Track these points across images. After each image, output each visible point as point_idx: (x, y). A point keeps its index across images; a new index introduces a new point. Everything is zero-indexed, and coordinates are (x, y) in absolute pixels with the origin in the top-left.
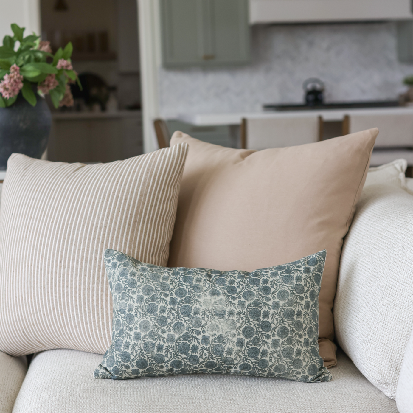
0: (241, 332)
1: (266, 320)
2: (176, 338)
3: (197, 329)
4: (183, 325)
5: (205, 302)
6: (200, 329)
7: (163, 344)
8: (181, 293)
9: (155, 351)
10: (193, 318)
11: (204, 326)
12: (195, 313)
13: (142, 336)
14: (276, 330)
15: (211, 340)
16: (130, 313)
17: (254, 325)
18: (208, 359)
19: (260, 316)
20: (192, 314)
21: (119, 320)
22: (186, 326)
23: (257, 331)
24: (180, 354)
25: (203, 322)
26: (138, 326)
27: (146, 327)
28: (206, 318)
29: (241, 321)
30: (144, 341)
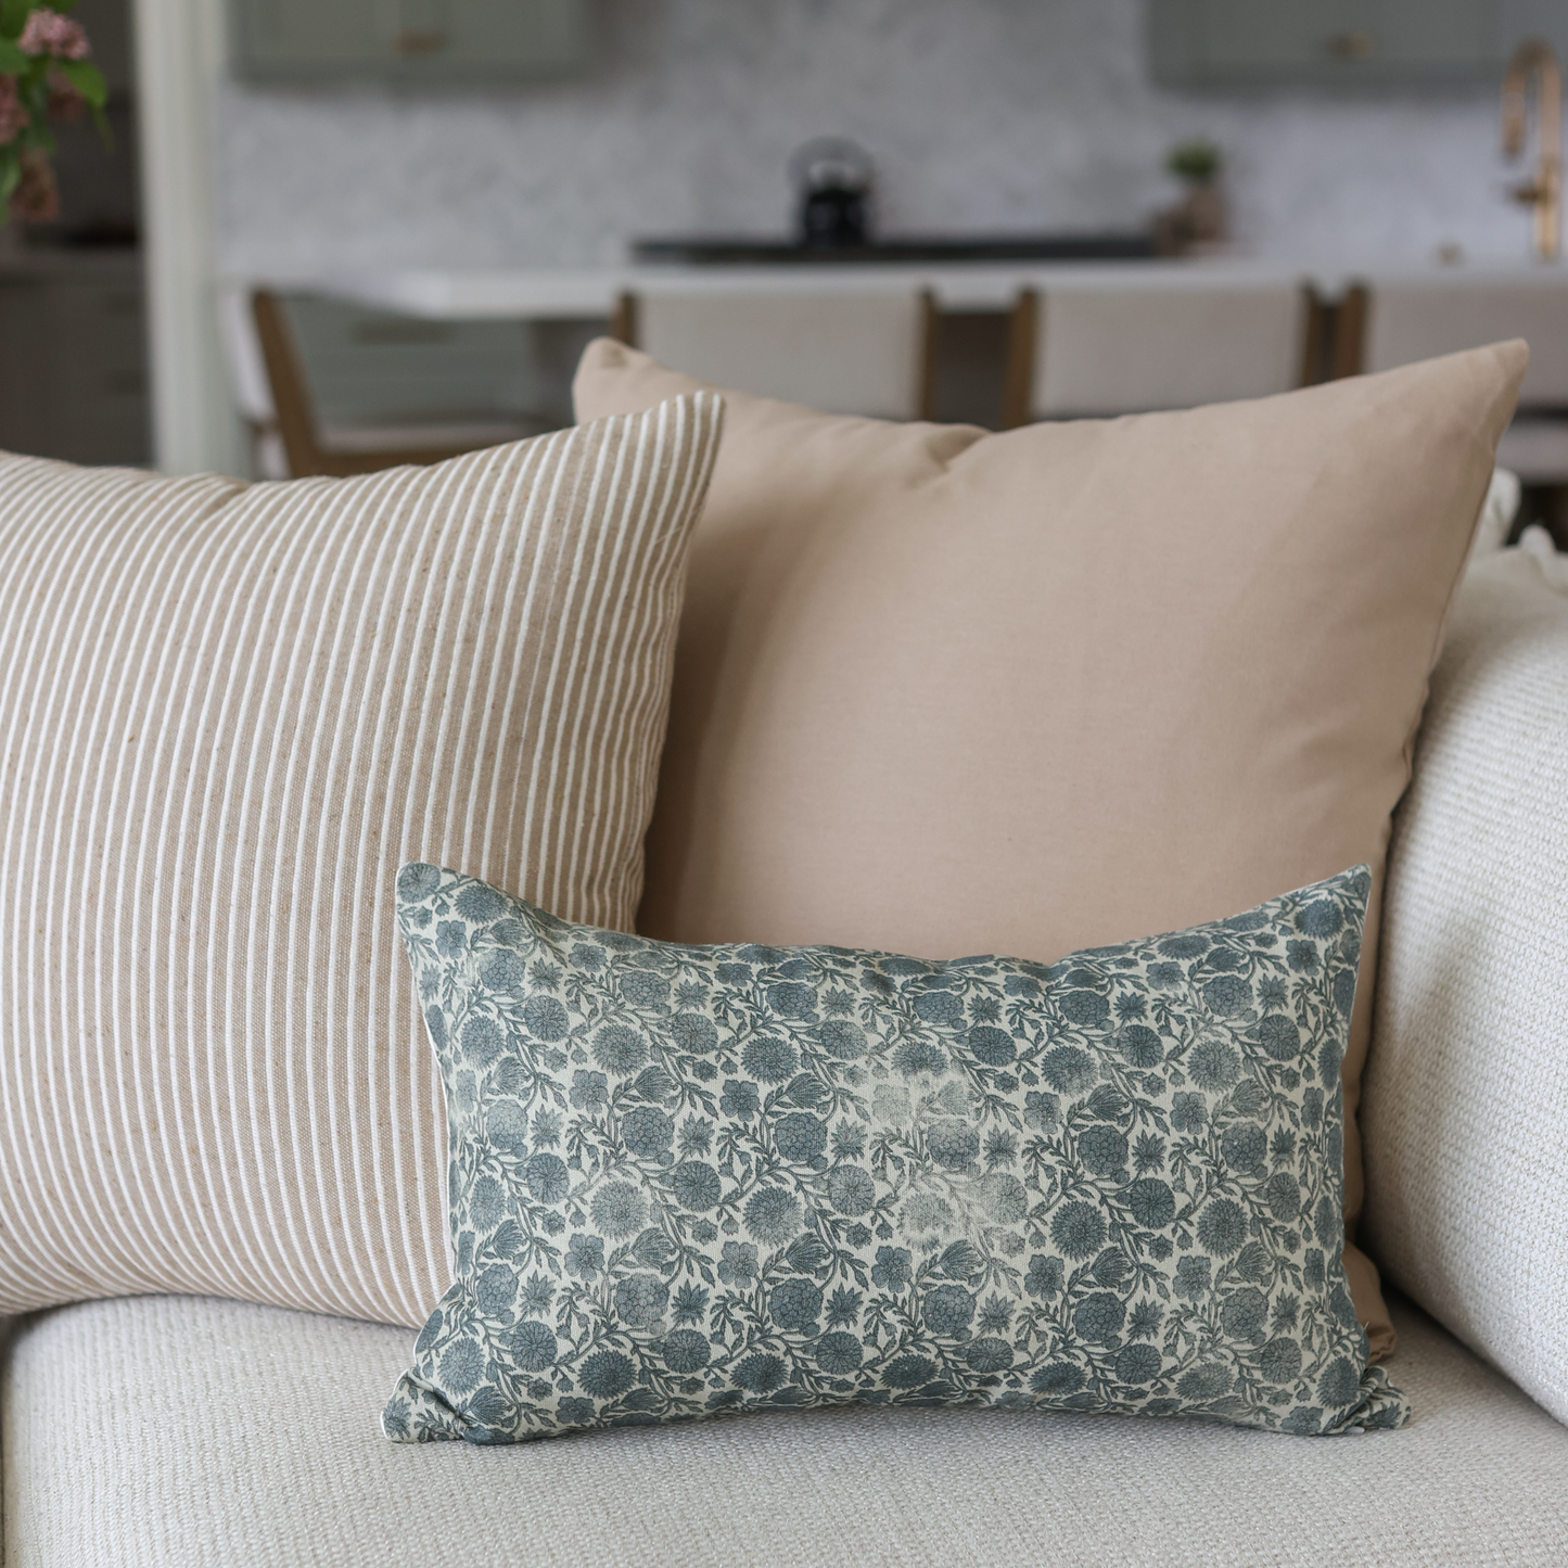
0: (1046, 1231)
1: (1150, 1174)
2: (761, 1260)
3: (855, 1220)
4: (793, 1203)
5: (883, 1099)
6: (865, 1220)
7: (704, 1285)
8: (767, 1058)
9: (669, 1320)
10: (835, 1170)
11: (883, 1204)
12: (842, 1151)
13: (607, 1253)
14: (1194, 1218)
15: (915, 1266)
16: (546, 1149)
17: (1103, 1200)
18: (902, 1347)
19: (1123, 1158)
20: (828, 1153)
21: (493, 1182)
22: (804, 1207)
23: (1114, 1224)
24: (777, 1330)
25: (881, 1190)
26: (586, 1210)
27: (623, 1215)
28: (892, 1173)
29: (1045, 1183)
30: (617, 1275)
